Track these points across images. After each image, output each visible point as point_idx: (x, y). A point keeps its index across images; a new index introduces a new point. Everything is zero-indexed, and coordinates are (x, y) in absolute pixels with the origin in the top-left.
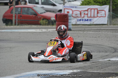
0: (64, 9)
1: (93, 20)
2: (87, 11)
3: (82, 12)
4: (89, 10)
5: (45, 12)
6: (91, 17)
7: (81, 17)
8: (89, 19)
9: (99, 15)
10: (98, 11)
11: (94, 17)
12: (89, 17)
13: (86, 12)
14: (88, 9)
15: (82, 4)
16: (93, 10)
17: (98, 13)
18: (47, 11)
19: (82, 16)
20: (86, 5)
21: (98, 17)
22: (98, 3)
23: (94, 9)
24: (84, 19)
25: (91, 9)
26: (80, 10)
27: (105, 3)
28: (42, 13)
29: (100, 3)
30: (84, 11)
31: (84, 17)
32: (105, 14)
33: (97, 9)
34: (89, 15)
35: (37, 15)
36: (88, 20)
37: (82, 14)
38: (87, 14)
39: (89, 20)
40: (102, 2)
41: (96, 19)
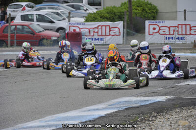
0: (70, 26)
1: (104, 39)
2: (97, 28)
3: (91, 29)
4: (100, 27)
5: (43, 31)
6: (102, 35)
7: (90, 36)
8: (100, 37)
9: (112, 33)
10: (110, 28)
11: (106, 35)
12: (100, 36)
13: (96, 30)
14: (98, 26)
15: (87, 21)
16: (104, 28)
17: (110, 31)
18: (46, 29)
19: (92, 34)
20: (91, 21)
21: (110, 36)
22: (105, 19)
23: (106, 26)
24: (94, 37)
25: (102, 26)
26: (89, 27)
27: (113, 19)
28: (40, 32)
29: (107, 18)
30: (94, 28)
31: (94, 35)
32: (120, 32)
33: (109, 26)
34: (100, 34)
35: (34, 34)
36: (98, 39)
37: (91, 32)
38: (98, 32)
39: (100, 39)
40: (110, 18)
41: (108, 38)
